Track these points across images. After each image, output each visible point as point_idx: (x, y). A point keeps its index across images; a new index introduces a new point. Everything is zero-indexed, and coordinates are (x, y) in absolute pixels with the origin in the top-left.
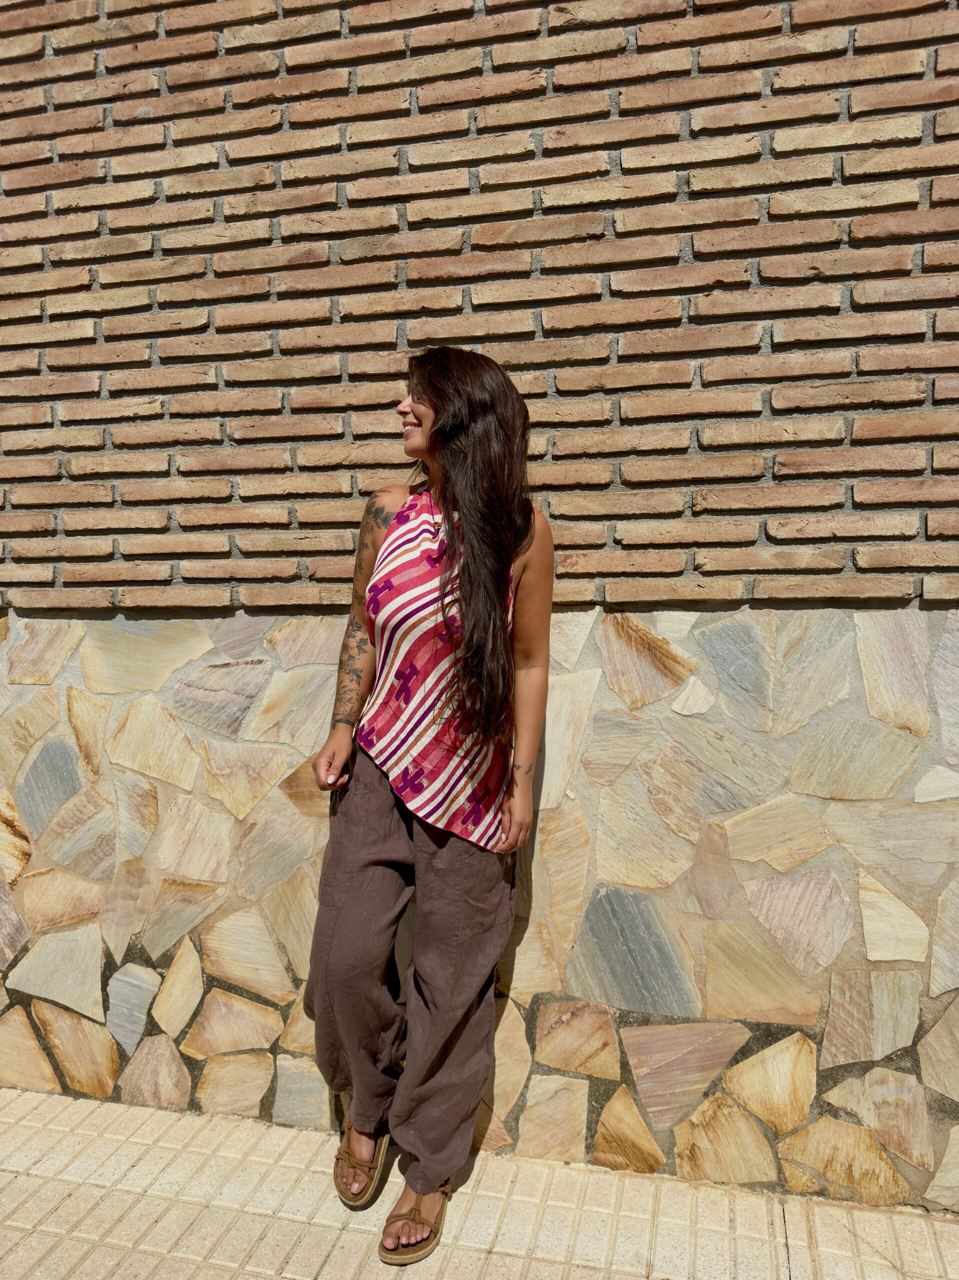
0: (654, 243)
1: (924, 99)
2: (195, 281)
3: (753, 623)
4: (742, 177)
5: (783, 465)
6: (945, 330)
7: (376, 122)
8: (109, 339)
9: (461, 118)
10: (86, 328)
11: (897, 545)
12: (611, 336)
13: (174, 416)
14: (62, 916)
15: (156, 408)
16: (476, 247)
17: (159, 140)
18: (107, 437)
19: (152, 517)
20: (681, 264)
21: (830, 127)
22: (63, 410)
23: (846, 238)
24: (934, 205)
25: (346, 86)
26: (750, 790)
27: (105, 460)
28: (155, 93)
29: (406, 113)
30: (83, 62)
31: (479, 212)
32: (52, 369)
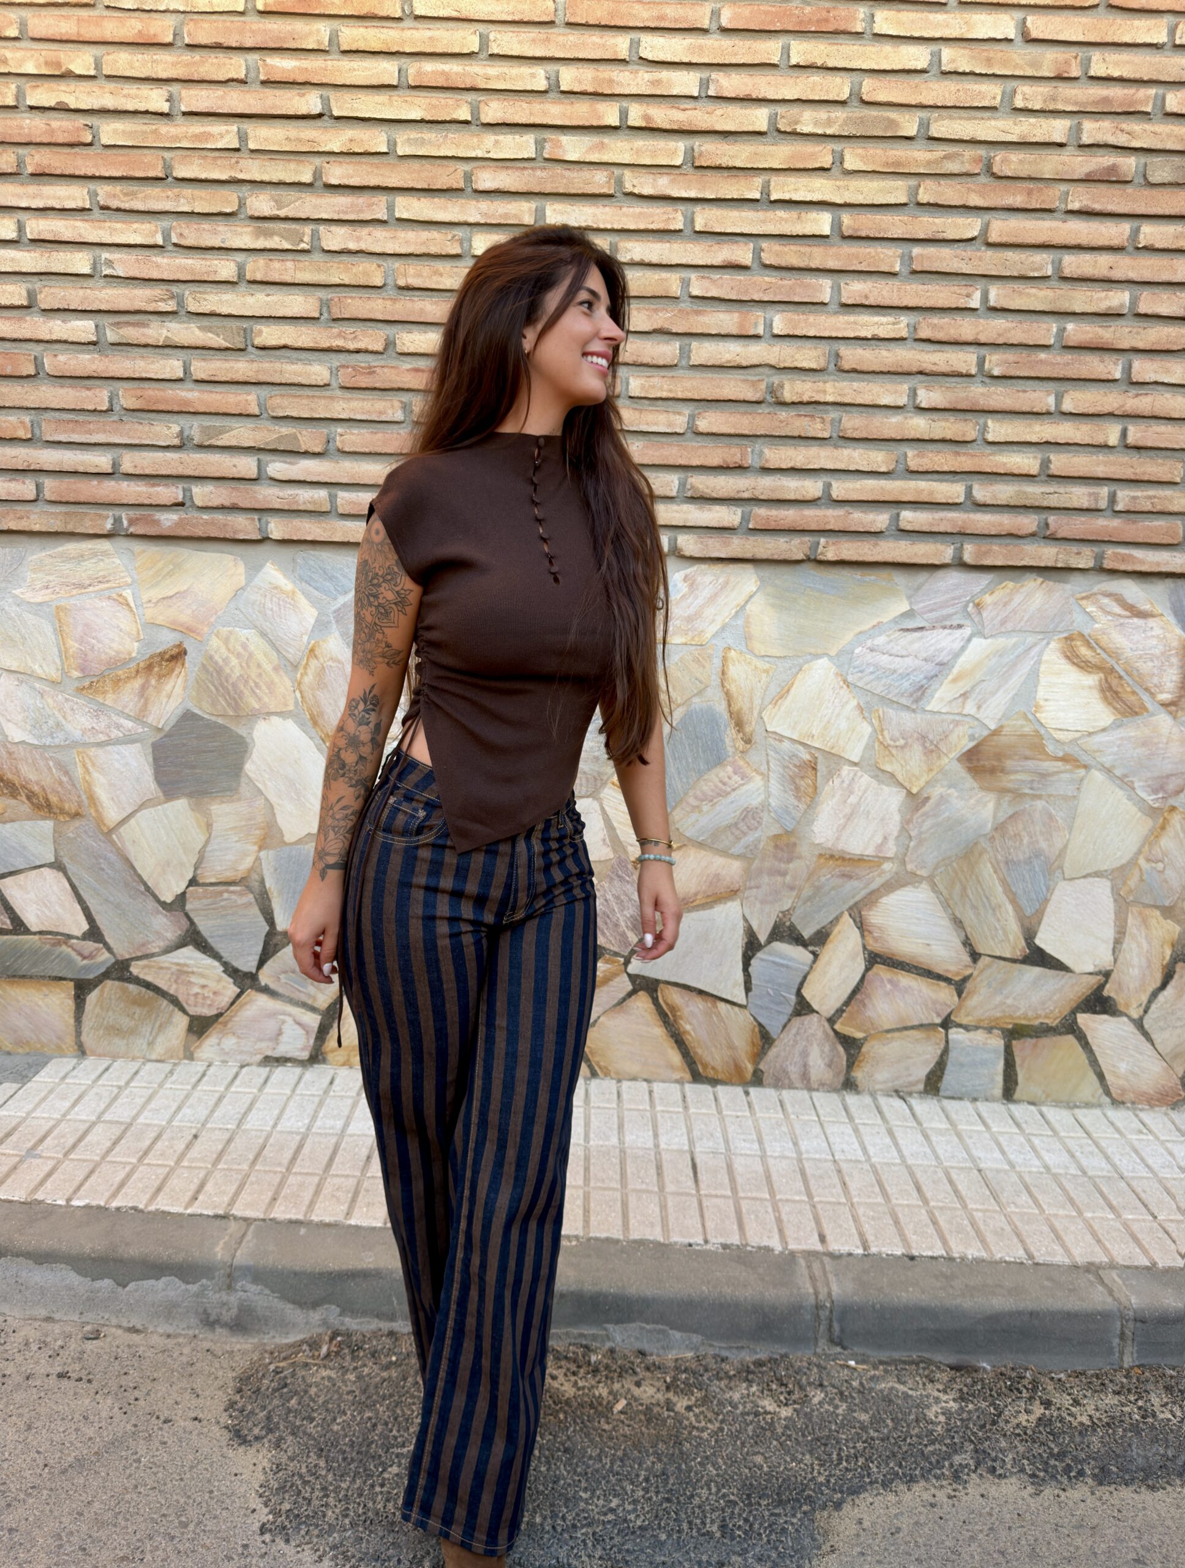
2: (967, 182)
10: (822, 222)
13: (922, 341)
15: (899, 329)
18: (833, 358)
19: (878, 459)
22: (780, 322)
27: (829, 387)
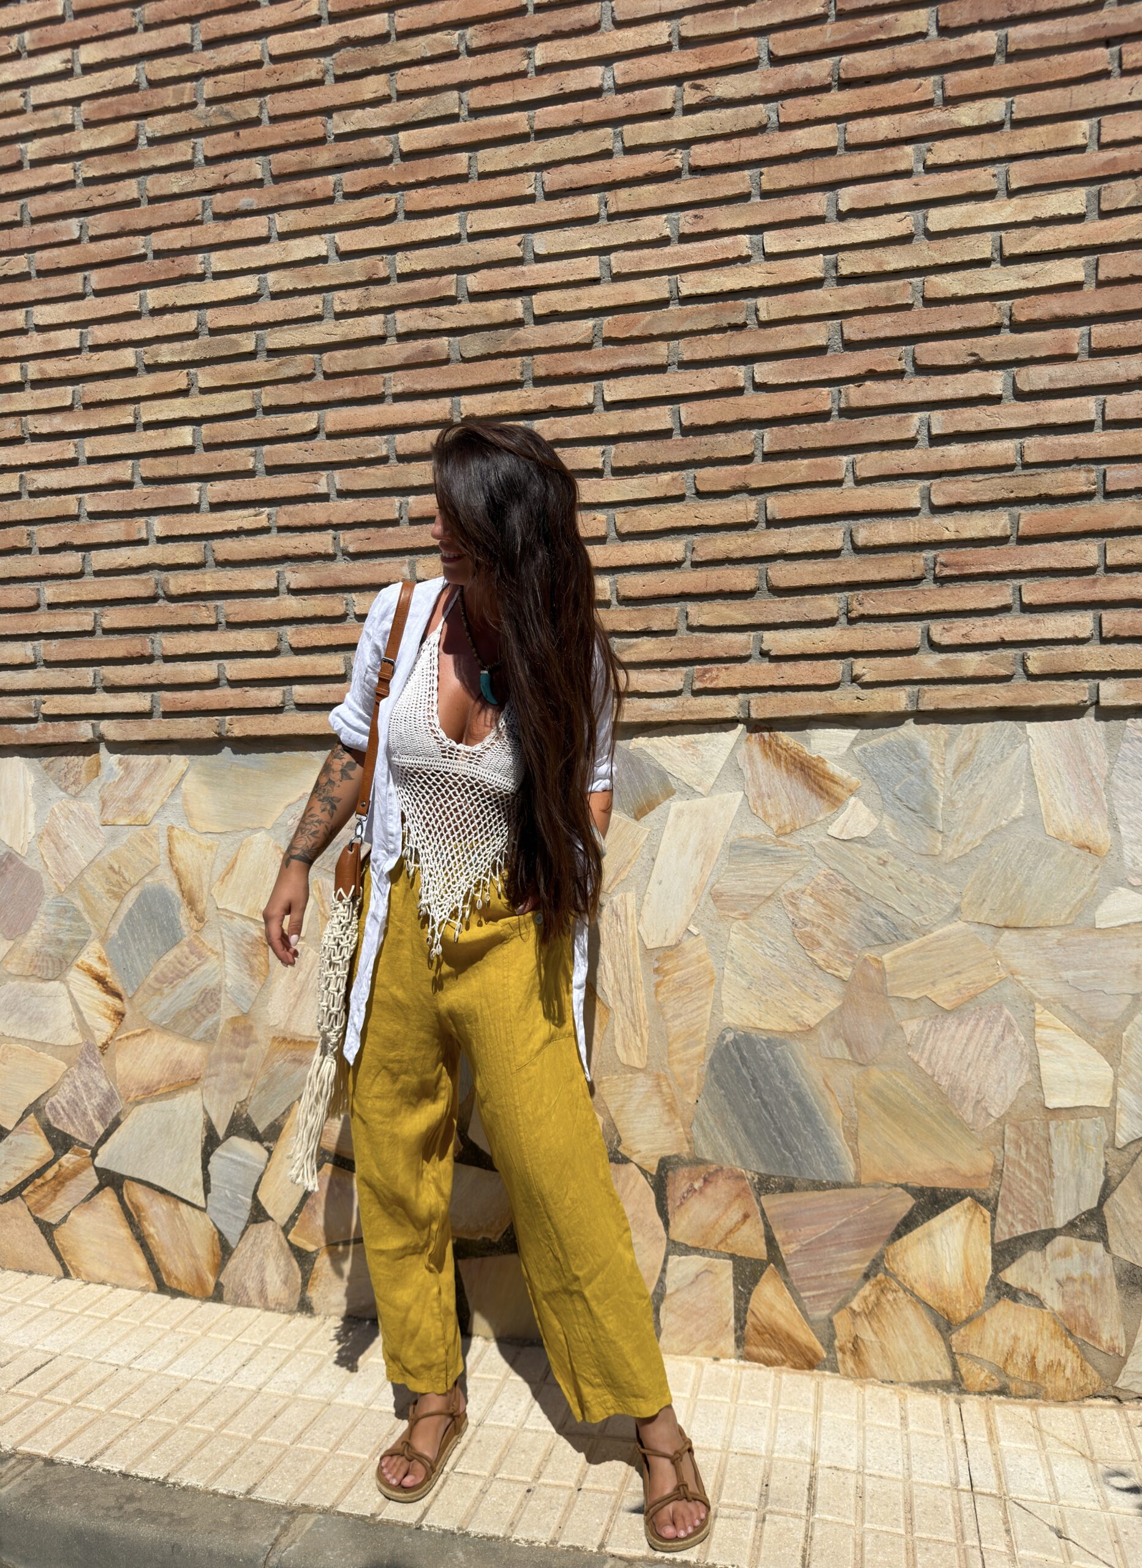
0: (801, 331)
1: (1088, 172)
2: (303, 384)
3: (920, 737)
4: (894, 259)
5: (945, 565)
6: (1116, 417)
7: (499, 210)
8: (209, 447)
9: (591, 203)
10: (184, 436)
11: (1070, 649)
12: (755, 432)
13: (283, 529)
14: (159, 1083)
15: (262, 521)
16: (608, 341)
17: (264, 232)
18: (209, 553)
20: (830, 353)
21: (987, 205)
22: (159, 525)
23: (1006, 322)
24: (1101, 284)
25: (465, 171)
26: (916, 919)
27: (207, 578)
28: (258, 183)
29: (531, 199)
30: (181, 152)
31: (612, 303)
32: (147, 481)
